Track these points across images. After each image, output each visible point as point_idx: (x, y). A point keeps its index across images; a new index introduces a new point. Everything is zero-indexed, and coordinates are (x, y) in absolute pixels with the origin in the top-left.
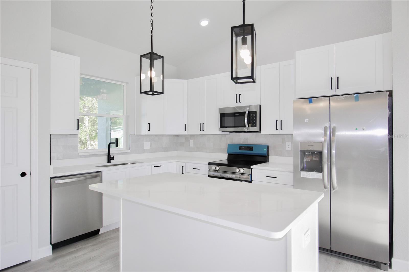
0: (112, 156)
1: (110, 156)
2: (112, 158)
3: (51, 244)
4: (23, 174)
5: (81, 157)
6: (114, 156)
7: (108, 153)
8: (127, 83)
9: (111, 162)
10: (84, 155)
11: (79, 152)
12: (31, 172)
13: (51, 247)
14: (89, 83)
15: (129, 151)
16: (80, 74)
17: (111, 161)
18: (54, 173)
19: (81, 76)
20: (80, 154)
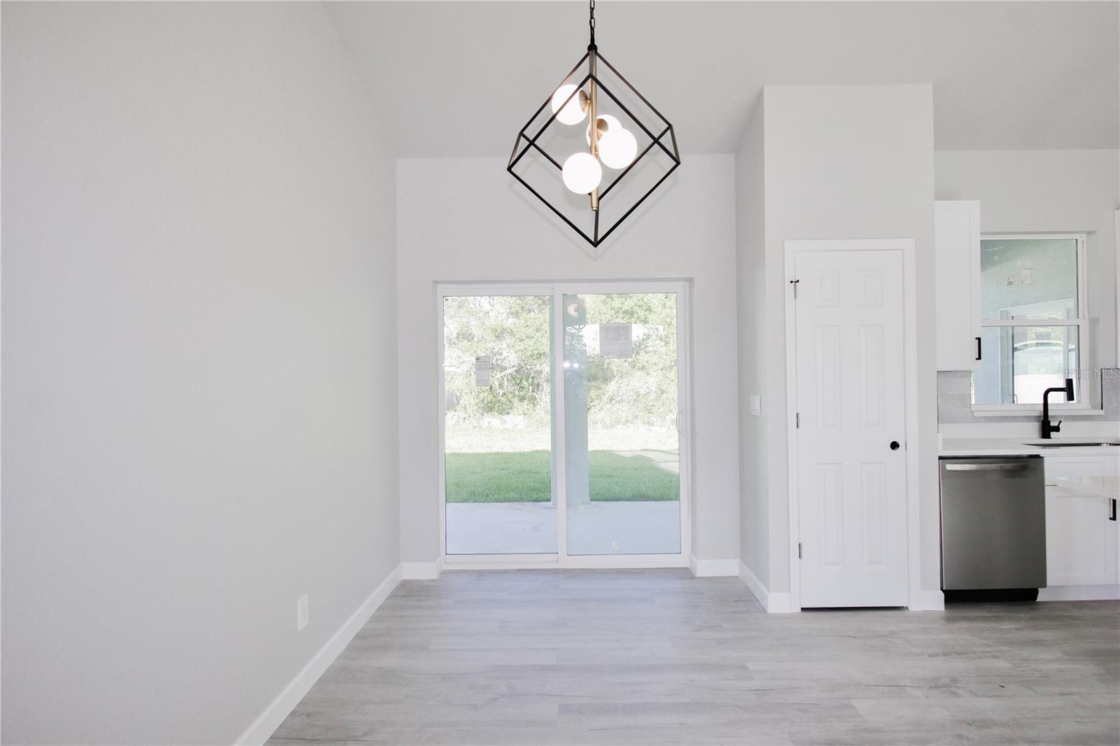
0: (1054, 424)
1: (1049, 422)
2: (1055, 427)
3: (942, 589)
4: (895, 445)
5: (978, 420)
6: (1060, 422)
7: (1042, 414)
8: (1089, 233)
9: (1051, 436)
10: (984, 417)
11: (973, 409)
12: (906, 442)
13: (943, 595)
14: (989, 250)
15: (1102, 412)
16: (982, 234)
17: (1053, 434)
18: (944, 450)
19: (983, 239)
20: (976, 414)
